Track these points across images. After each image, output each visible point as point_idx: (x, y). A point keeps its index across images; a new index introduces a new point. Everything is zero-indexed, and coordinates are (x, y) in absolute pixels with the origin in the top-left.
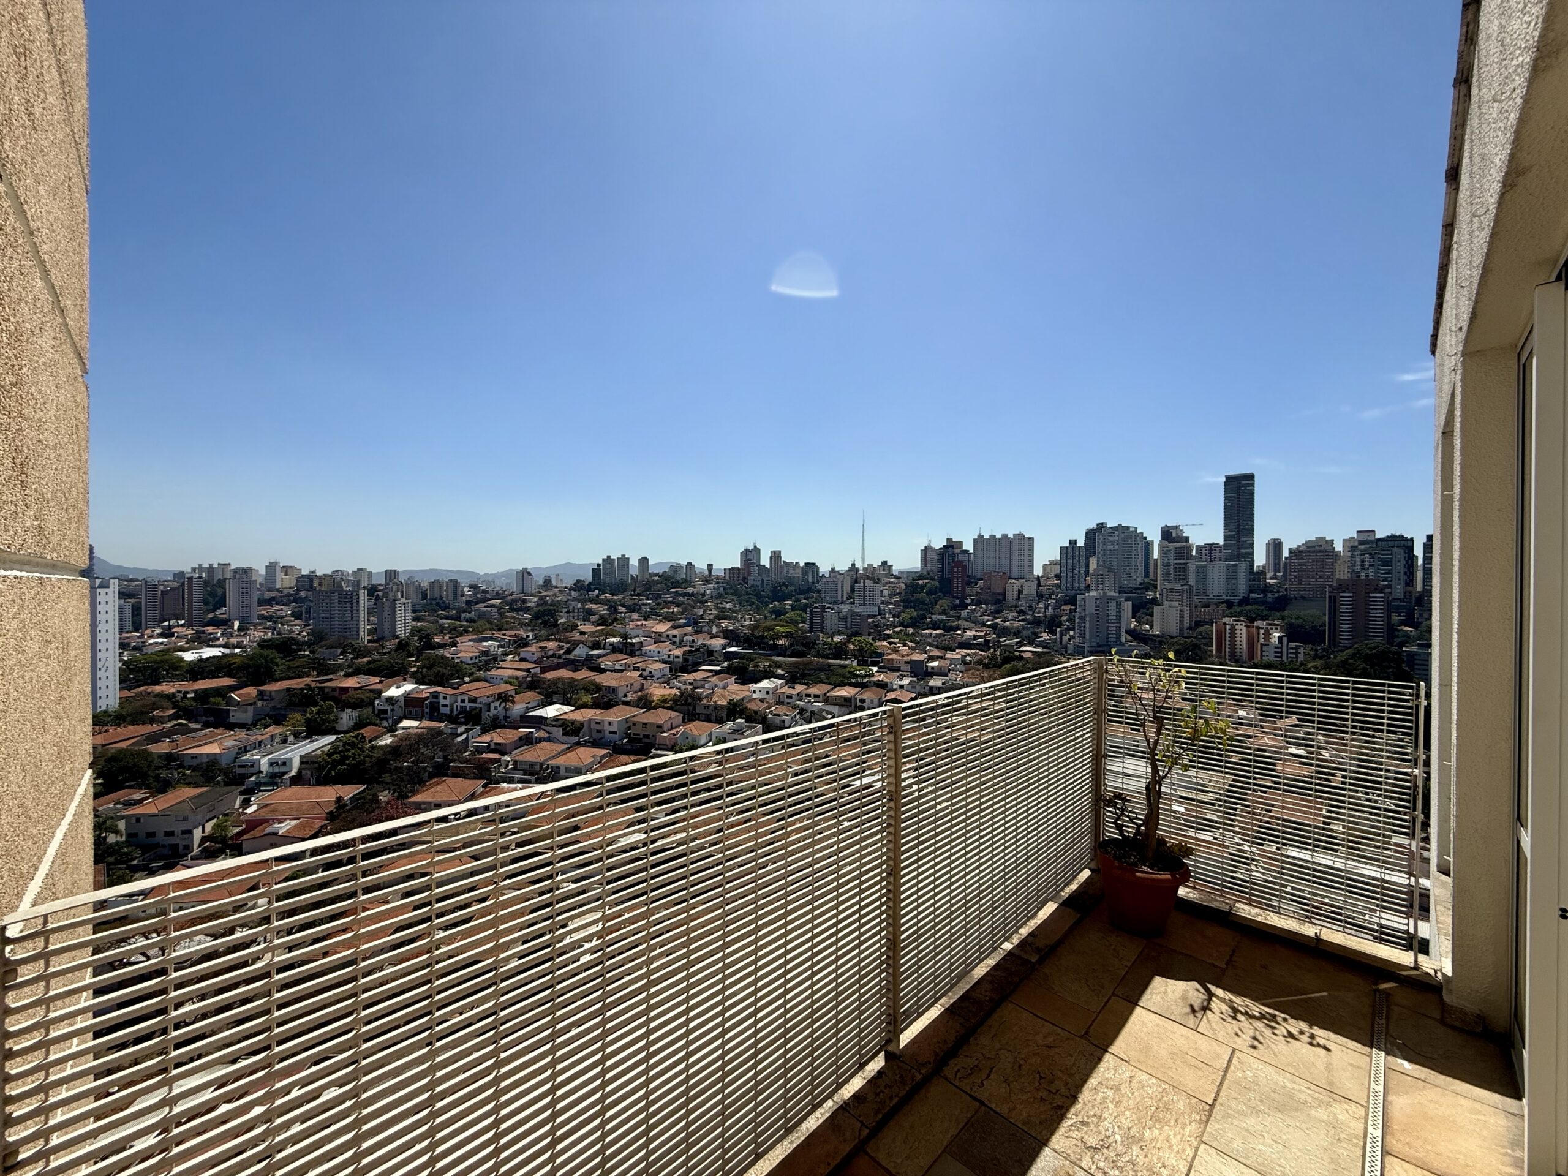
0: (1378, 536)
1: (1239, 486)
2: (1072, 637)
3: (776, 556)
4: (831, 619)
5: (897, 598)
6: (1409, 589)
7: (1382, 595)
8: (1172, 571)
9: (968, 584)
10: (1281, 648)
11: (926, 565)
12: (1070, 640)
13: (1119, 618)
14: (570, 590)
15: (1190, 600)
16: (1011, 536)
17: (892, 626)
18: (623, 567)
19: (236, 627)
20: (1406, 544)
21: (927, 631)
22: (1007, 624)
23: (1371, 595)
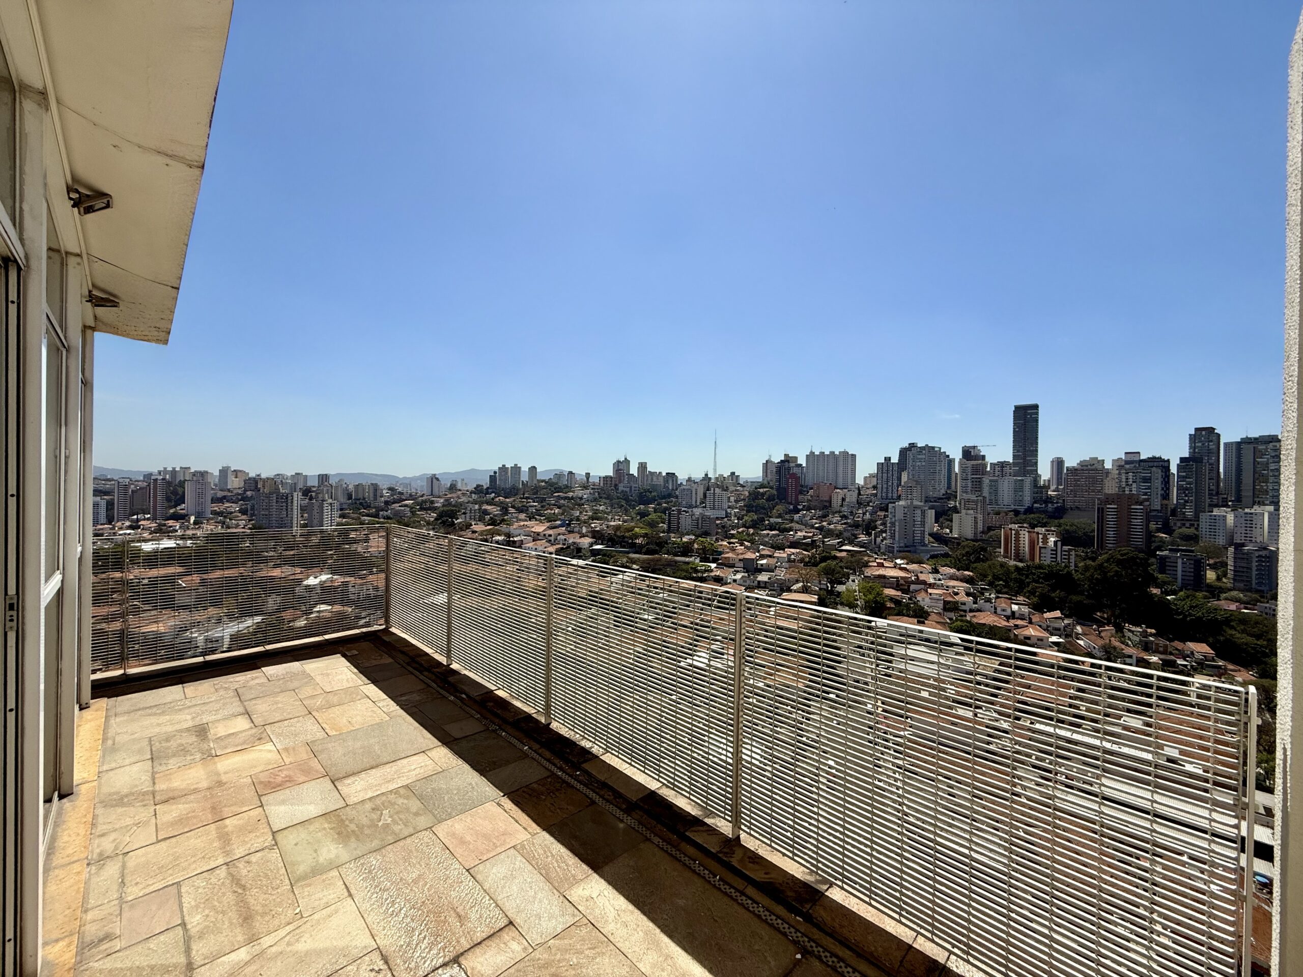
0: (1143, 457)
1: (1026, 414)
2: (885, 538)
3: (643, 467)
4: (686, 521)
5: (741, 504)
6: (1165, 502)
7: (1142, 507)
8: (970, 484)
9: (801, 492)
10: (1056, 550)
11: (766, 476)
12: (882, 541)
13: (923, 523)
14: (471, 493)
15: (983, 508)
16: (837, 453)
17: (737, 526)
18: (515, 474)
19: (192, 521)
20: (1164, 465)
21: (765, 532)
22: (832, 526)
23: (1133, 507)
